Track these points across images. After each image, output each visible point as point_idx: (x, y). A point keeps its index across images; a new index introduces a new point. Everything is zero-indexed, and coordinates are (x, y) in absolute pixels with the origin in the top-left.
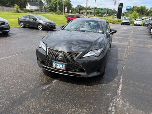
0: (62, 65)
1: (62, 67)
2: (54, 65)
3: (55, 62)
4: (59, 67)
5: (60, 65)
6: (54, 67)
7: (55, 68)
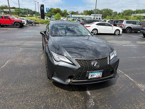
0: (98, 74)
1: (98, 75)
2: (89, 76)
3: (92, 73)
4: (95, 76)
5: (96, 74)
6: (89, 78)
7: (91, 79)
